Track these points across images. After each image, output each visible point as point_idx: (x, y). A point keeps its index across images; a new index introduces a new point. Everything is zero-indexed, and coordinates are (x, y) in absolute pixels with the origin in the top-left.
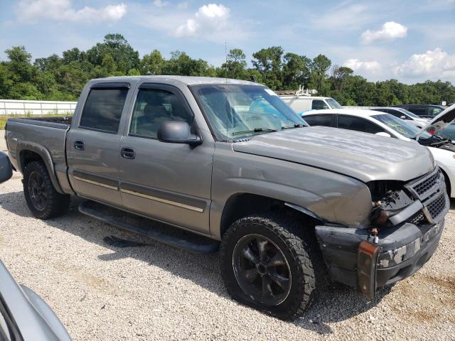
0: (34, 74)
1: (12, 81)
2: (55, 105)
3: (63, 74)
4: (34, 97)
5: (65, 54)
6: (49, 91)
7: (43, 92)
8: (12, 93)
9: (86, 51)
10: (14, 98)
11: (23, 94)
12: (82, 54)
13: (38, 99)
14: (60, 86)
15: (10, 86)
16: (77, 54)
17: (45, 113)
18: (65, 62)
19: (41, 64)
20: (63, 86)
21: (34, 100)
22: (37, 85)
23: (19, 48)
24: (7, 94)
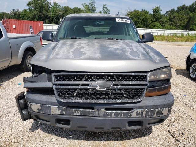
0: (161, 18)
1: (151, 21)
2: (164, 31)
3: (174, 17)
4: (158, 28)
5: (179, 8)
6: (165, 25)
7: (162, 26)
8: (150, 26)
9: (189, 6)
10: (150, 28)
11: (154, 27)
12: (186, 8)
13: (159, 29)
14: (171, 23)
15: (150, 24)
16: (184, 7)
17: (159, 34)
18: (177, 11)
19: (168, 13)
20: (172, 23)
21: (157, 29)
22: (161, 23)
23: (158, 7)
24: (148, 26)
